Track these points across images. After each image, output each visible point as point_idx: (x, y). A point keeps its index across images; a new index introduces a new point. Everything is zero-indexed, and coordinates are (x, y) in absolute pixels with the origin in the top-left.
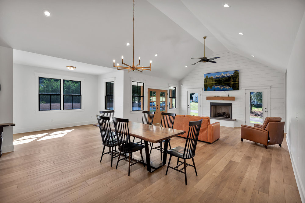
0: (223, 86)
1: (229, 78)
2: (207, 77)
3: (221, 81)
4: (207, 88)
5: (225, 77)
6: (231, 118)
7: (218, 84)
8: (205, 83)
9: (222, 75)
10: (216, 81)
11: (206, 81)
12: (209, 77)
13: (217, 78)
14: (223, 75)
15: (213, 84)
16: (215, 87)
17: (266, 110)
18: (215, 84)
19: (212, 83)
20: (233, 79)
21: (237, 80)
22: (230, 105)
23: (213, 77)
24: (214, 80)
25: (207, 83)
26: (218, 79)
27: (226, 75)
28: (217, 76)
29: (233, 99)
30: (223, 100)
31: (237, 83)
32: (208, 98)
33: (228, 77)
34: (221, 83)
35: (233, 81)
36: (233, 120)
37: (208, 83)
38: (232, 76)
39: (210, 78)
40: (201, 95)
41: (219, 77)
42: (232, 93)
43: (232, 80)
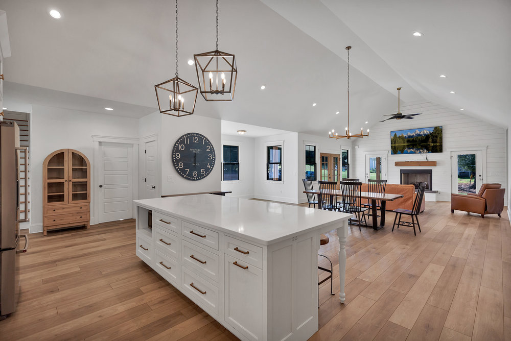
0: (419, 149)
1: (427, 137)
2: (395, 135)
3: (416, 141)
4: (395, 150)
5: (421, 135)
6: (431, 189)
7: (411, 147)
8: (394, 145)
9: (416, 133)
10: (408, 141)
11: (393, 141)
12: (398, 135)
13: (410, 137)
14: (418, 132)
15: (404, 146)
16: (408, 150)
17: (481, 177)
18: (408, 146)
19: (403, 144)
20: (433, 140)
21: (438, 140)
22: (430, 172)
23: (405, 136)
24: (406, 140)
25: (396, 145)
26: (411, 139)
27: (422, 133)
28: (409, 134)
29: (434, 164)
30: (420, 166)
31: (438, 144)
32: (397, 164)
33: (425, 135)
34: (416, 145)
35: (433, 142)
36: (435, 192)
37: (398, 145)
38: (431, 134)
39: (399, 137)
40: (387, 159)
41: (413, 136)
42: (432, 157)
43: (430, 140)
